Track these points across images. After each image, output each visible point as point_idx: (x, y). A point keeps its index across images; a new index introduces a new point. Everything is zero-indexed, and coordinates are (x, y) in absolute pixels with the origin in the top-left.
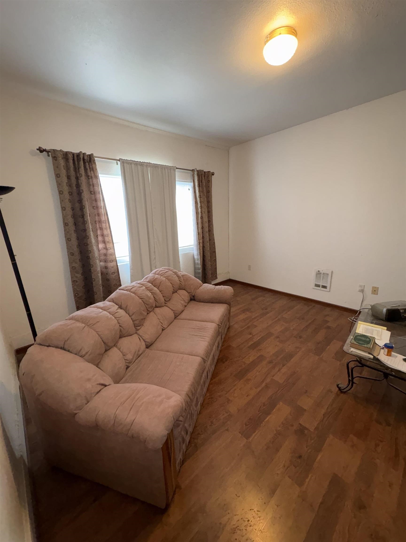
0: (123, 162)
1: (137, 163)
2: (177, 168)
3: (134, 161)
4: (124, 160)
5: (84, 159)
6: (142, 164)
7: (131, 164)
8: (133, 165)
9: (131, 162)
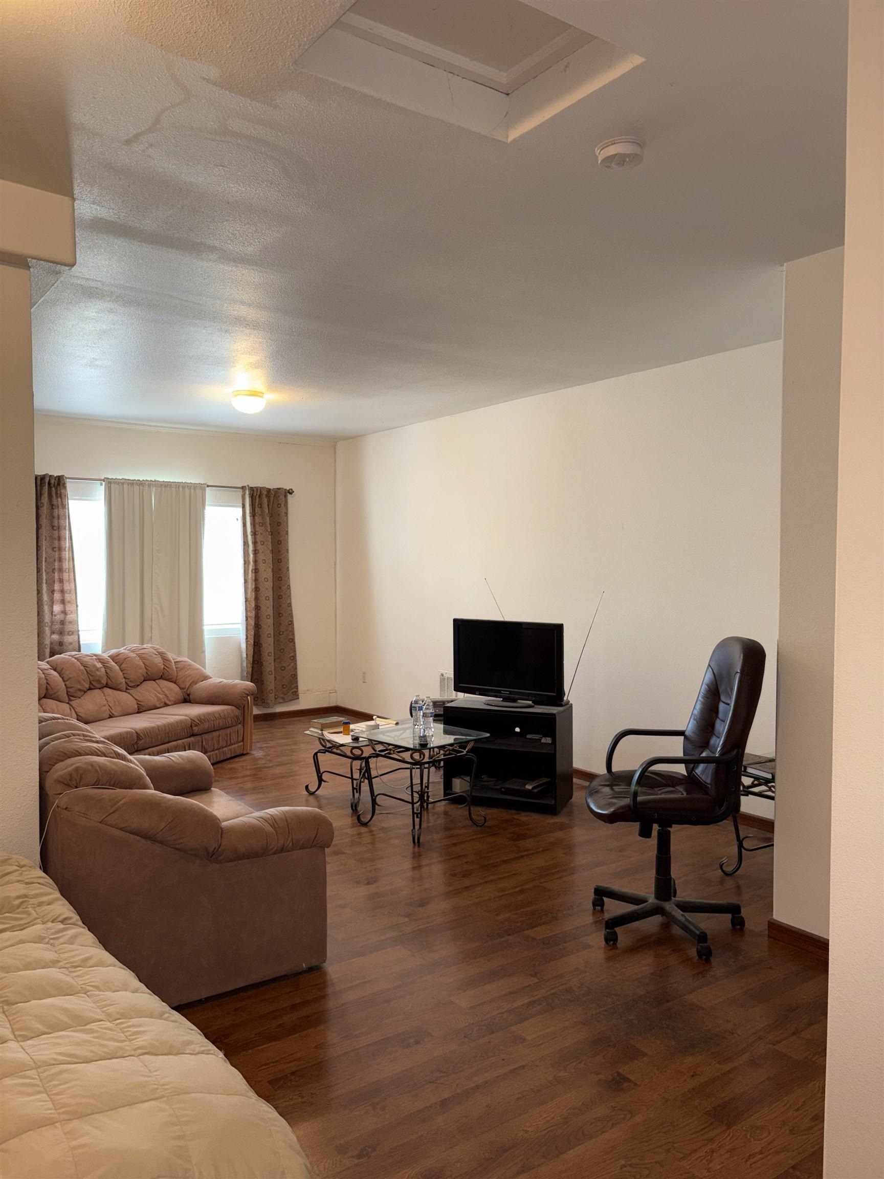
0: (110, 483)
1: (132, 483)
2: (208, 486)
3: (128, 480)
4: (112, 479)
5: (49, 483)
6: (141, 483)
7: (123, 484)
8: (126, 486)
9: (123, 481)
